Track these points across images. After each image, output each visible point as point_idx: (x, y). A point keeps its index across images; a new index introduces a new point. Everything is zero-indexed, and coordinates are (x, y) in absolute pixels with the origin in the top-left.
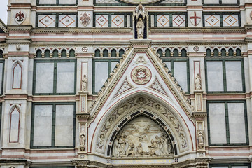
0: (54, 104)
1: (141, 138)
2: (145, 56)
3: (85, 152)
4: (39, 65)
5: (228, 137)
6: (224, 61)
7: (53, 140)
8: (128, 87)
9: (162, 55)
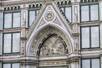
0: (12, 33)
1: (53, 46)
2: (51, 6)
3: (24, 55)
4: (6, 15)
5: (90, 45)
6: (89, 5)
7: (12, 50)
8: (44, 23)
9: (59, 5)
